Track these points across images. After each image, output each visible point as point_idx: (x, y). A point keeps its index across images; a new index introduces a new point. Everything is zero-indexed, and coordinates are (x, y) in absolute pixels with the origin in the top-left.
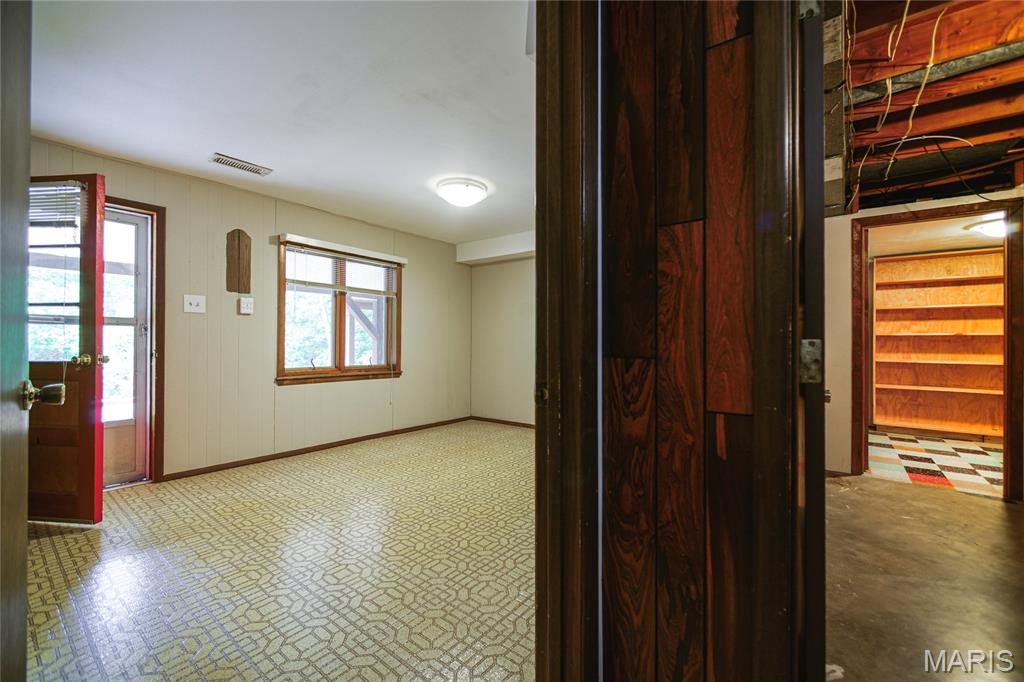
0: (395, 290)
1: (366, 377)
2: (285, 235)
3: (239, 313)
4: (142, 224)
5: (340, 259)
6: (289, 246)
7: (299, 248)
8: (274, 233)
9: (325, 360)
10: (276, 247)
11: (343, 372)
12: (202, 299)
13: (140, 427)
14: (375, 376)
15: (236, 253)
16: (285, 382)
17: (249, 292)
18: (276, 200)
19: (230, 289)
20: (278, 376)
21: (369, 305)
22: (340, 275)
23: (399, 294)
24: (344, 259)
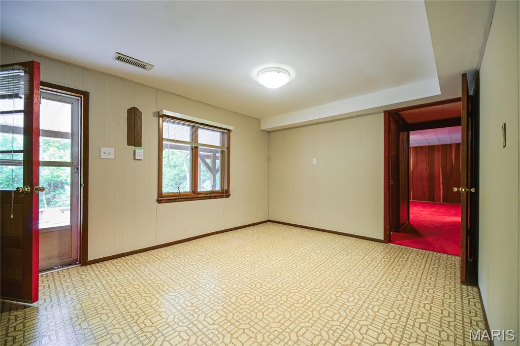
0: (226, 145)
1: (210, 198)
2: (162, 111)
3: (135, 159)
4: (76, 103)
5: (195, 126)
6: (165, 118)
7: (170, 120)
8: (156, 110)
9: (186, 188)
10: (157, 118)
11: (197, 195)
12: (112, 150)
13: (74, 230)
14: (215, 197)
15: (133, 122)
16: (163, 201)
17: (141, 146)
18: (157, 90)
19: (129, 144)
20: (158, 198)
21: (209, 157)
22: (195, 136)
23: (228, 148)
24: (197, 127)
